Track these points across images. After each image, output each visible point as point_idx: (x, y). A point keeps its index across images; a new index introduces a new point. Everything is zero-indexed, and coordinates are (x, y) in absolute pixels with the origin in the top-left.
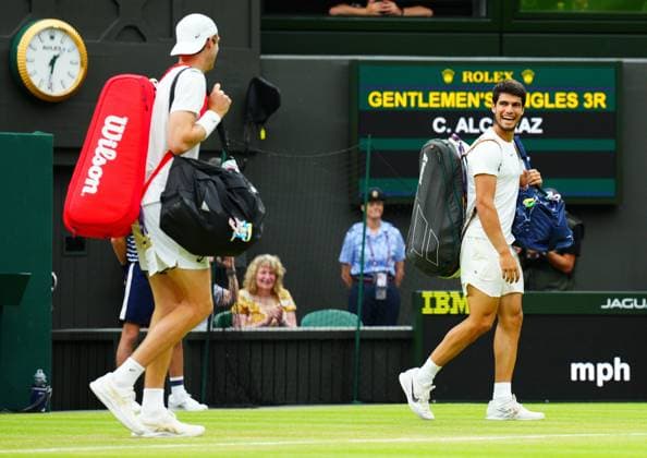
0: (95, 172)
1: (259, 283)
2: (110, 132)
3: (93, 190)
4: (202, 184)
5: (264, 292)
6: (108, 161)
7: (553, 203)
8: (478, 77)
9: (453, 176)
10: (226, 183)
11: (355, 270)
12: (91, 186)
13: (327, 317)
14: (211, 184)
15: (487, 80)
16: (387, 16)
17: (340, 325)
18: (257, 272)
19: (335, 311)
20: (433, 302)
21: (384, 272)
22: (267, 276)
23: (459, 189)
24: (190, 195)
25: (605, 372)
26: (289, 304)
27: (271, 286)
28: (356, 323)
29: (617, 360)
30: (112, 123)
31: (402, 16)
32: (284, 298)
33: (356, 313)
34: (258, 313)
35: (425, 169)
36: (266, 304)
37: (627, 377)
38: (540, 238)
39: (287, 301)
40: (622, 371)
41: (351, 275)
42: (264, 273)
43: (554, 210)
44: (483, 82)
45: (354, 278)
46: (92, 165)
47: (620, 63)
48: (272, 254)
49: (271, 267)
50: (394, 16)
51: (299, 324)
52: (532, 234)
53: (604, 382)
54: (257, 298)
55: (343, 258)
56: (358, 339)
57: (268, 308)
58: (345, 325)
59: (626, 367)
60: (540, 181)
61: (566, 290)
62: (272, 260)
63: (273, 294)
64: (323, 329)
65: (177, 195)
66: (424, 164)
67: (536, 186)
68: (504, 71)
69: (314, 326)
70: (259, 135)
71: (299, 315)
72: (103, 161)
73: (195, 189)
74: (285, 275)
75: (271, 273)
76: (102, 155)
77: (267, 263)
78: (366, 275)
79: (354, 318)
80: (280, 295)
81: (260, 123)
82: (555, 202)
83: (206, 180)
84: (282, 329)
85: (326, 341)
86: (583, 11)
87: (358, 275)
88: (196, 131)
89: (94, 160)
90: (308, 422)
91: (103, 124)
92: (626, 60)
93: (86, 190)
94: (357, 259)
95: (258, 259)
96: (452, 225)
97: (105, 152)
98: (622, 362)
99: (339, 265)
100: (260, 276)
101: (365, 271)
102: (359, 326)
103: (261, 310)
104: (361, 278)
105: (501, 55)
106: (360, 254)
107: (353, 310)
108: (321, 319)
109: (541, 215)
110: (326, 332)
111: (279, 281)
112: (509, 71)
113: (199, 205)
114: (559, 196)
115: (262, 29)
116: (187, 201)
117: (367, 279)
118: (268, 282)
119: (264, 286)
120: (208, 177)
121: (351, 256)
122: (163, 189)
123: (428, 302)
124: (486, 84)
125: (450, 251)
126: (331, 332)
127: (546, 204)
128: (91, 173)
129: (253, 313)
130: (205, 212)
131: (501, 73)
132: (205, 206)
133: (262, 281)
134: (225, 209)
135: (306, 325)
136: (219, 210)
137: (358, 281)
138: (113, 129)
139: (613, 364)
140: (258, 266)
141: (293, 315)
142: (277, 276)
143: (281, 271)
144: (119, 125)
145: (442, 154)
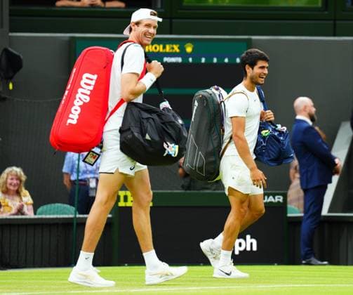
0: (76, 110)
1: (8, 186)
2: (86, 84)
3: (74, 122)
4: (145, 121)
5: (12, 192)
6: (84, 103)
7: (281, 133)
8: (156, 48)
9: (215, 115)
10: (161, 119)
11: (74, 177)
12: (73, 119)
13: (54, 208)
14: (151, 121)
15: (161, 50)
16: (95, 7)
17: (62, 214)
18: (7, 179)
19: (59, 205)
20: (126, 198)
21: (94, 178)
22: (15, 182)
23: (218, 124)
24: (138, 130)
25: (240, 245)
26: (29, 200)
27: (16, 188)
28: (73, 212)
29: (248, 237)
30: (87, 78)
31: (104, 8)
32: (25, 196)
33: (73, 205)
34: (8, 206)
35: (196, 110)
36: (13, 200)
37: (255, 248)
38: (272, 157)
39: (27, 198)
40: (251, 244)
41: (70, 181)
42: (12, 179)
43: (282, 138)
44: (159, 51)
45: (73, 183)
46: (74, 105)
47: (250, 39)
48: (17, 166)
49: (17, 175)
50: (99, 7)
51: (35, 214)
52: (266, 154)
53: (240, 252)
54: (7, 196)
55: (65, 169)
56: (75, 222)
57: (14, 202)
58: (66, 214)
59: (254, 242)
60: (273, 119)
61: (214, 190)
62: (17, 170)
63: (18, 193)
64: (52, 216)
65: (129, 129)
66: (195, 108)
67: (270, 122)
68: (173, 44)
69: (46, 214)
70: (8, 87)
71: (36, 207)
72: (81, 103)
73: (141, 125)
74: (27, 181)
75: (17, 179)
76: (80, 98)
77: (13, 172)
78: (81, 180)
79: (73, 209)
80: (22, 194)
81: (9, 79)
82: (283, 132)
83: (148, 119)
84: (23, 217)
85: (54, 224)
86: (225, 4)
87: (75, 180)
88: (139, 87)
89: (75, 102)
90: (42, 279)
91: (81, 79)
92: (254, 37)
93: (69, 121)
94: (75, 170)
95: (8, 170)
96: (214, 149)
97: (83, 97)
98: (251, 238)
99: (62, 174)
100: (9, 181)
101: (80, 178)
102: (76, 214)
103: (10, 204)
104: (77, 183)
105: (171, 33)
106: (76, 166)
107: (72, 204)
108: (50, 210)
109: (273, 142)
110: (53, 219)
111: (22, 185)
112: (176, 44)
113: (144, 136)
114: (286, 128)
115: (10, 15)
116: (136, 134)
117: (82, 183)
118: (14, 186)
119: (12, 188)
120: (149, 116)
121: (70, 168)
122: (120, 125)
123: (122, 199)
124: (161, 53)
125: (213, 166)
126: (57, 219)
127: (276, 134)
128: (73, 111)
129: (4, 206)
130: (147, 140)
131: (171, 46)
132: (148, 137)
133: (11, 184)
134: (160, 137)
135: (39, 214)
136: (157, 138)
137: (75, 184)
138: (88, 82)
139: (245, 239)
140: (8, 174)
141: (31, 207)
142: (21, 181)
143: (24, 178)
144: (92, 80)
145: (207, 100)
